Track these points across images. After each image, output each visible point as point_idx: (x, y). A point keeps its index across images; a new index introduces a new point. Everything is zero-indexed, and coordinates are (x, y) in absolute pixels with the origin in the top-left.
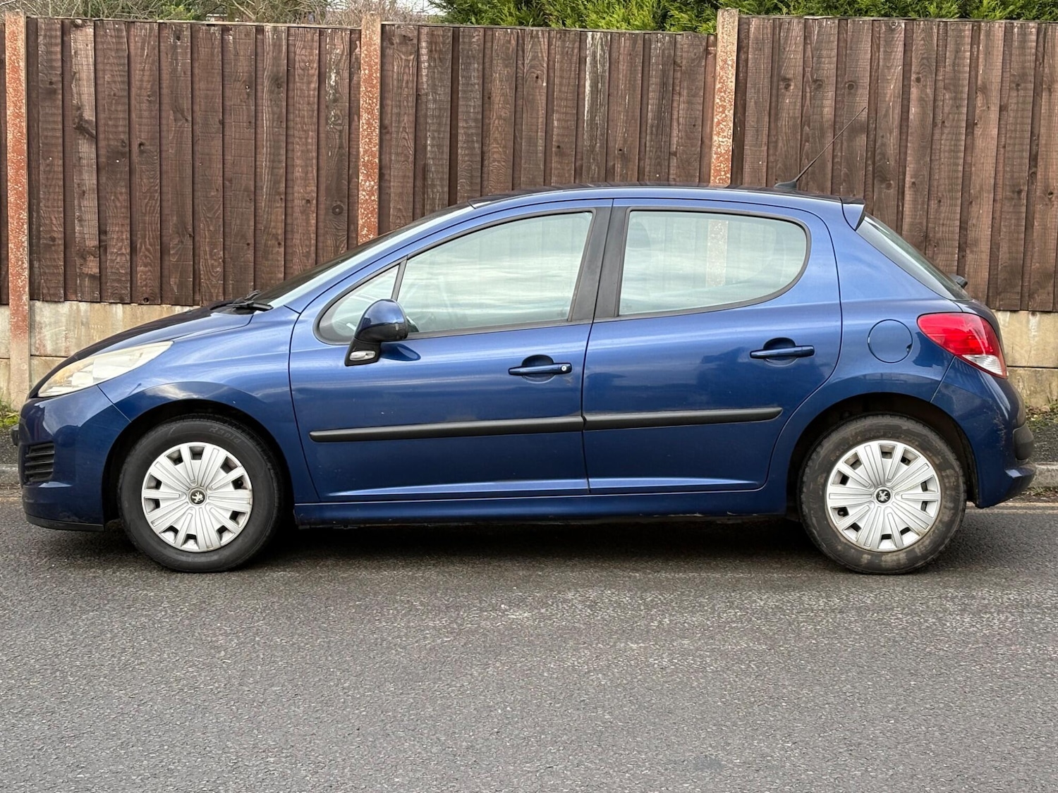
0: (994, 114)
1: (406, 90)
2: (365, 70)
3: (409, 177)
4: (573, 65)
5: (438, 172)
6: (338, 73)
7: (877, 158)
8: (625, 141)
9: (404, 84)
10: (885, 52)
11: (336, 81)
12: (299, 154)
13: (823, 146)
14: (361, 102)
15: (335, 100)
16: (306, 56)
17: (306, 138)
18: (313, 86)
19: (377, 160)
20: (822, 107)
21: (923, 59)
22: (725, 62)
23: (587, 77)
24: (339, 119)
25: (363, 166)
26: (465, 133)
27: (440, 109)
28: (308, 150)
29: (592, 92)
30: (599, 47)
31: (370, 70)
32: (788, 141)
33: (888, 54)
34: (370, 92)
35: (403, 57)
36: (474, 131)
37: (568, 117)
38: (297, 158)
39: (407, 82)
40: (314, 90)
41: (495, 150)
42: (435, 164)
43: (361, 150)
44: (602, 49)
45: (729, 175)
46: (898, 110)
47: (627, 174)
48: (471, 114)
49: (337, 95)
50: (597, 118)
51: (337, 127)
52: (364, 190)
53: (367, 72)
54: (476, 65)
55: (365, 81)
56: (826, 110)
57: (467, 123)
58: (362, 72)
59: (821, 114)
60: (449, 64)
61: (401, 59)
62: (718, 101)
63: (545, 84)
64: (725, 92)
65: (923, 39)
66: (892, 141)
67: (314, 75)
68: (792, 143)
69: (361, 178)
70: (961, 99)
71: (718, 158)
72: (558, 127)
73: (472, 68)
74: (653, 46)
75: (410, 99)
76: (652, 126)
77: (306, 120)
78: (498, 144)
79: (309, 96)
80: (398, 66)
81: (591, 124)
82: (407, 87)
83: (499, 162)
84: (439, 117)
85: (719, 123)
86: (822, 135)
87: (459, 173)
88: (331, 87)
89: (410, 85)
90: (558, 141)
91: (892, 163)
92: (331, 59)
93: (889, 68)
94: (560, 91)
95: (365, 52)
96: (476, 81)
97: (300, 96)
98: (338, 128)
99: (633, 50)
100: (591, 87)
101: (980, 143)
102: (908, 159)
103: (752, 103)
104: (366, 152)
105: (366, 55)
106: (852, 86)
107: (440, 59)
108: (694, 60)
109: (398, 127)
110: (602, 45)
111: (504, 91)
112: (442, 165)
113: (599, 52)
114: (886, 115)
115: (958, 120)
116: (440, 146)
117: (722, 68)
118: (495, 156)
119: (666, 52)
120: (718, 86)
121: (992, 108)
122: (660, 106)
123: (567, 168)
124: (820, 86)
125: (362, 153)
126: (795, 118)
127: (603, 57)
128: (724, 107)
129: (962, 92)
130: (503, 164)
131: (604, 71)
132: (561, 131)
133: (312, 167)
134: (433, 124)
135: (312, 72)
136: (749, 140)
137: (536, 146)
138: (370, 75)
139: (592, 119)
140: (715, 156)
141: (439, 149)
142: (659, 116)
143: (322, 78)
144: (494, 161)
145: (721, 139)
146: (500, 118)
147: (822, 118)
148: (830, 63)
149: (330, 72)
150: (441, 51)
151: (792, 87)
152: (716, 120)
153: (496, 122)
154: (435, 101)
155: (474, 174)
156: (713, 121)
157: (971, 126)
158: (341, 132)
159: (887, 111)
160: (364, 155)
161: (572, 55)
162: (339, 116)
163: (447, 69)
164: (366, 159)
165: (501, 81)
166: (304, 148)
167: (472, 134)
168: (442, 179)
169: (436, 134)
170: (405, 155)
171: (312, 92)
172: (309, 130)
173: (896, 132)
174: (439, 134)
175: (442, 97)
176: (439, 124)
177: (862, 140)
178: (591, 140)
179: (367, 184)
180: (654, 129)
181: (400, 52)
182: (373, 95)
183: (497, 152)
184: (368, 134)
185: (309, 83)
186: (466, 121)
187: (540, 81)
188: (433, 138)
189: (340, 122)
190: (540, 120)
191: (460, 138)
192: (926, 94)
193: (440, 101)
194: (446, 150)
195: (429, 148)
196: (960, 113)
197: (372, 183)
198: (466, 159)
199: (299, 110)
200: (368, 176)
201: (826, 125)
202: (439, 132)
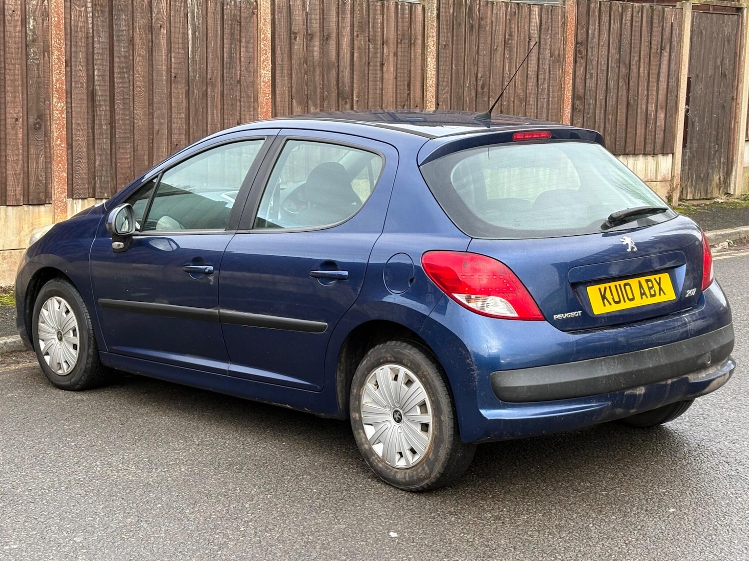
0: (391, 58)
1: (80, 33)
2: (55, 17)
3: (84, 99)
4: (181, 19)
5: (102, 95)
6: (34, 19)
7: (340, 85)
8: (213, 73)
9: (79, 29)
10: (342, 17)
11: (33, 26)
12: (9, 82)
13: (314, 76)
14: (53, 42)
15: (34, 41)
16: (12, 5)
17: (14, 70)
18: (18, 29)
19: (65, 87)
20: (313, 52)
21: (359, 22)
22: (265, 19)
23: (189, 27)
24: (36, 55)
25: (56, 91)
26: (119, 67)
27: (102, 49)
28: (15, 79)
29: (193, 37)
30: (196, 7)
31: (58, 18)
32: (297, 73)
33: (343, 19)
34: (59, 34)
35: (77, 8)
36: (124, 65)
37: (180, 56)
38: (8, 86)
39: (81, 28)
40: (19, 32)
41: (138, 79)
42: (100, 90)
43: (54, 79)
44: (198, 8)
45: (270, 96)
46: (348, 55)
47: (214, 95)
48: (122, 53)
49: (35, 36)
50: (196, 57)
51: (35, 61)
52: (57, 110)
53: (56, 19)
54: (124, 17)
55: (55, 26)
56: (315, 54)
57: (120, 59)
58: (53, 19)
59: (313, 56)
60: (107, 15)
61: (76, 10)
62: (262, 46)
63: (165, 32)
64: (266, 40)
65: (359, 10)
66: (347, 73)
67: (18, 20)
68: (300, 76)
69: (55, 100)
70: (377, 49)
71: (264, 85)
72: (175, 63)
73: (121, 18)
74: (225, 7)
75: (83, 41)
76: (227, 63)
77: (14, 55)
78: (139, 74)
79: (15, 37)
80: (74, 16)
81: (193, 60)
82: (81, 31)
83: (140, 87)
84: (102, 54)
85: (264, 61)
86: (314, 71)
87: (116, 96)
88: (30, 30)
89: (83, 30)
90: (175, 73)
91: (347, 88)
92: (29, 8)
93: (344, 28)
94: (175, 37)
95: (55, 4)
96: (124, 28)
97: (10, 37)
98: (37, 62)
99: (215, 10)
100: (192, 34)
101: (386, 76)
102: (355, 86)
103: (279, 48)
104: (57, 80)
105: (55, 6)
106: (328, 38)
107: (101, 11)
108: (247, 18)
109: (76, 61)
110: (197, 5)
111: (141, 36)
112: (105, 90)
113: (196, 10)
114: (343, 58)
115: (376, 62)
116: (103, 76)
117: (264, 25)
118: (138, 83)
119: (233, 12)
120: (262, 36)
121: (391, 55)
122: (231, 48)
123: (181, 92)
124: (312, 38)
125: (55, 82)
126: (300, 59)
127: (198, 13)
128: (266, 50)
129: (377, 44)
130: (143, 89)
131: (199, 24)
132: (177, 66)
133: (18, 92)
134: (98, 59)
135: (16, 18)
136: (278, 73)
137: (162, 76)
138: (59, 22)
139: (194, 57)
140: (263, 84)
141: (103, 78)
142: (230, 57)
143: (24, 22)
144: (137, 87)
145: (265, 72)
146: (139, 55)
147: (313, 59)
148: (316, 23)
149: (29, 18)
150: (102, 5)
151: (298, 38)
152: (262, 59)
153: (138, 58)
154: (99, 42)
155: (125, 96)
156: (260, 60)
157: (382, 65)
158: (38, 65)
159: (344, 55)
160: (56, 83)
161: (180, 11)
162: (36, 53)
163: (106, 18)
164: (58, 86)
165: (139, 29)
166: (12, 78)
167: (123, 67)
168: (105, 101)
169: (101, 67)
170: (81, 83)
171: (17, 34)
172: (15, 64)
173: (348, 68)
174: (103, 67)
175: (104, 40)
176: (102, 60)
177: (334, 73)
178: (193, 72)
179: (59, 105)
180: (228, 65)
181: (76, 5)
182: (61, 37)
183: (139, 81)
184: (59, 67)
185: (15, 26)
186: (119, 57)
187: (162, 30)
188: (99, 70)
189: (37, 57)
190: (163, 58)
191: (116, 70)
192: (361, 45)
193: (102, 42)
194: (107, 78)
195: (96, 77)
196: (377, 57)
197: (62, 104)
198: (120, 85)
199: (9, 48)
200: (59, 99)
201: (316, 64)
202: (103, 65)
